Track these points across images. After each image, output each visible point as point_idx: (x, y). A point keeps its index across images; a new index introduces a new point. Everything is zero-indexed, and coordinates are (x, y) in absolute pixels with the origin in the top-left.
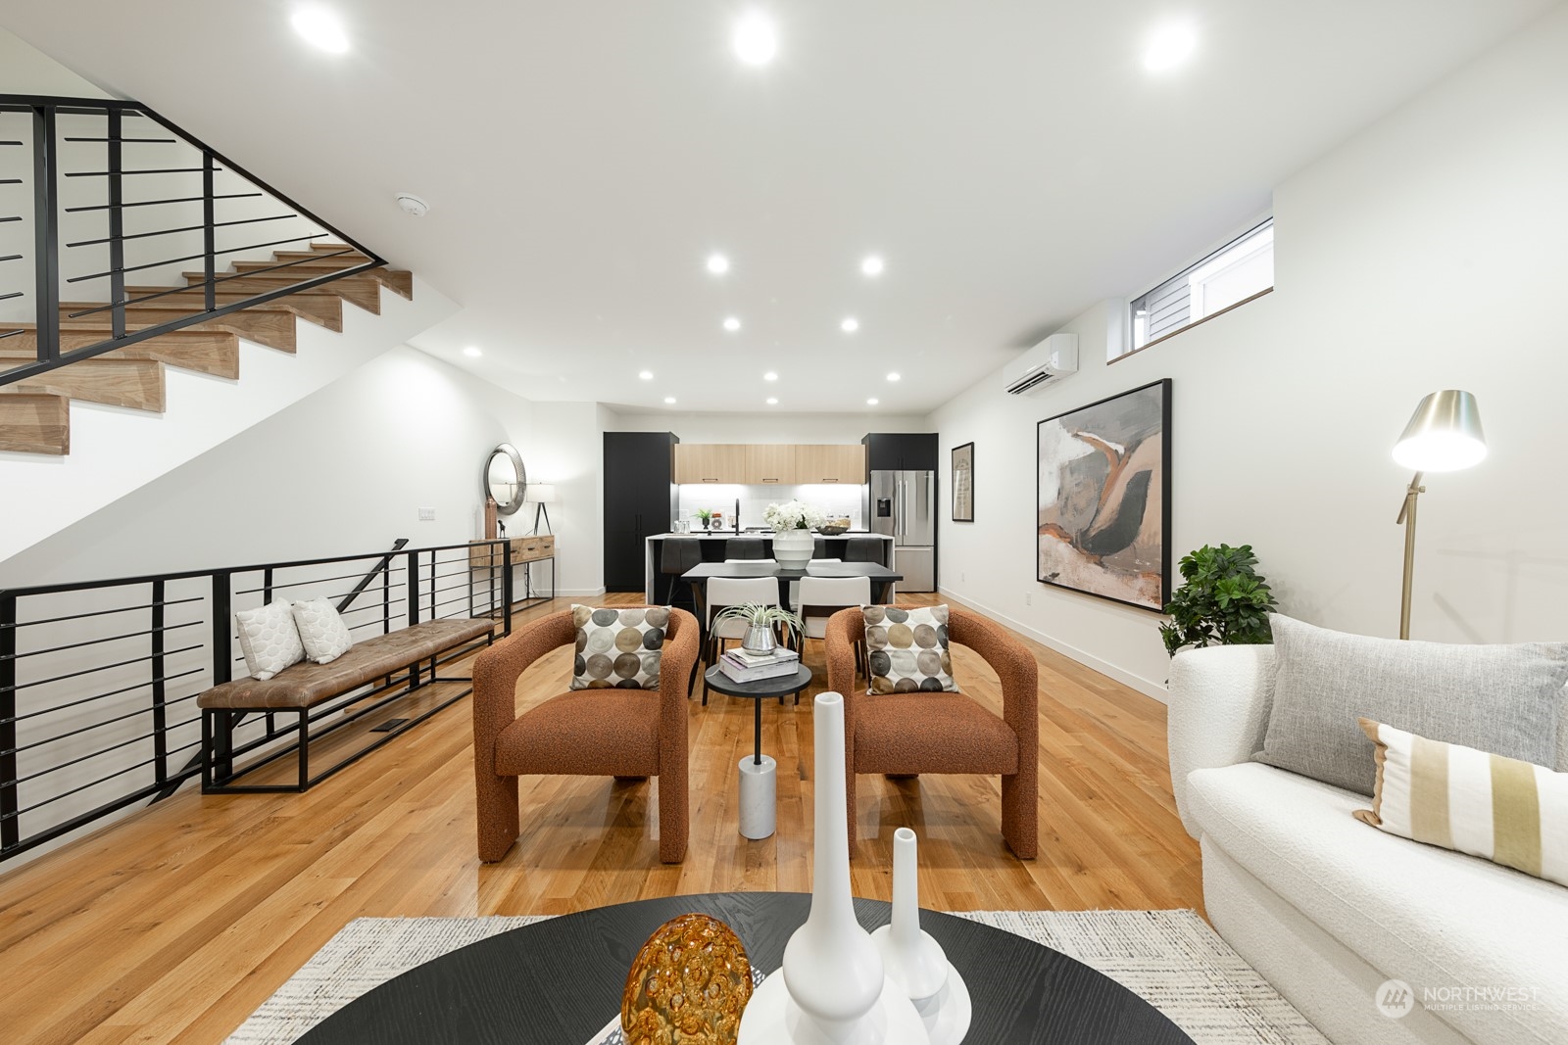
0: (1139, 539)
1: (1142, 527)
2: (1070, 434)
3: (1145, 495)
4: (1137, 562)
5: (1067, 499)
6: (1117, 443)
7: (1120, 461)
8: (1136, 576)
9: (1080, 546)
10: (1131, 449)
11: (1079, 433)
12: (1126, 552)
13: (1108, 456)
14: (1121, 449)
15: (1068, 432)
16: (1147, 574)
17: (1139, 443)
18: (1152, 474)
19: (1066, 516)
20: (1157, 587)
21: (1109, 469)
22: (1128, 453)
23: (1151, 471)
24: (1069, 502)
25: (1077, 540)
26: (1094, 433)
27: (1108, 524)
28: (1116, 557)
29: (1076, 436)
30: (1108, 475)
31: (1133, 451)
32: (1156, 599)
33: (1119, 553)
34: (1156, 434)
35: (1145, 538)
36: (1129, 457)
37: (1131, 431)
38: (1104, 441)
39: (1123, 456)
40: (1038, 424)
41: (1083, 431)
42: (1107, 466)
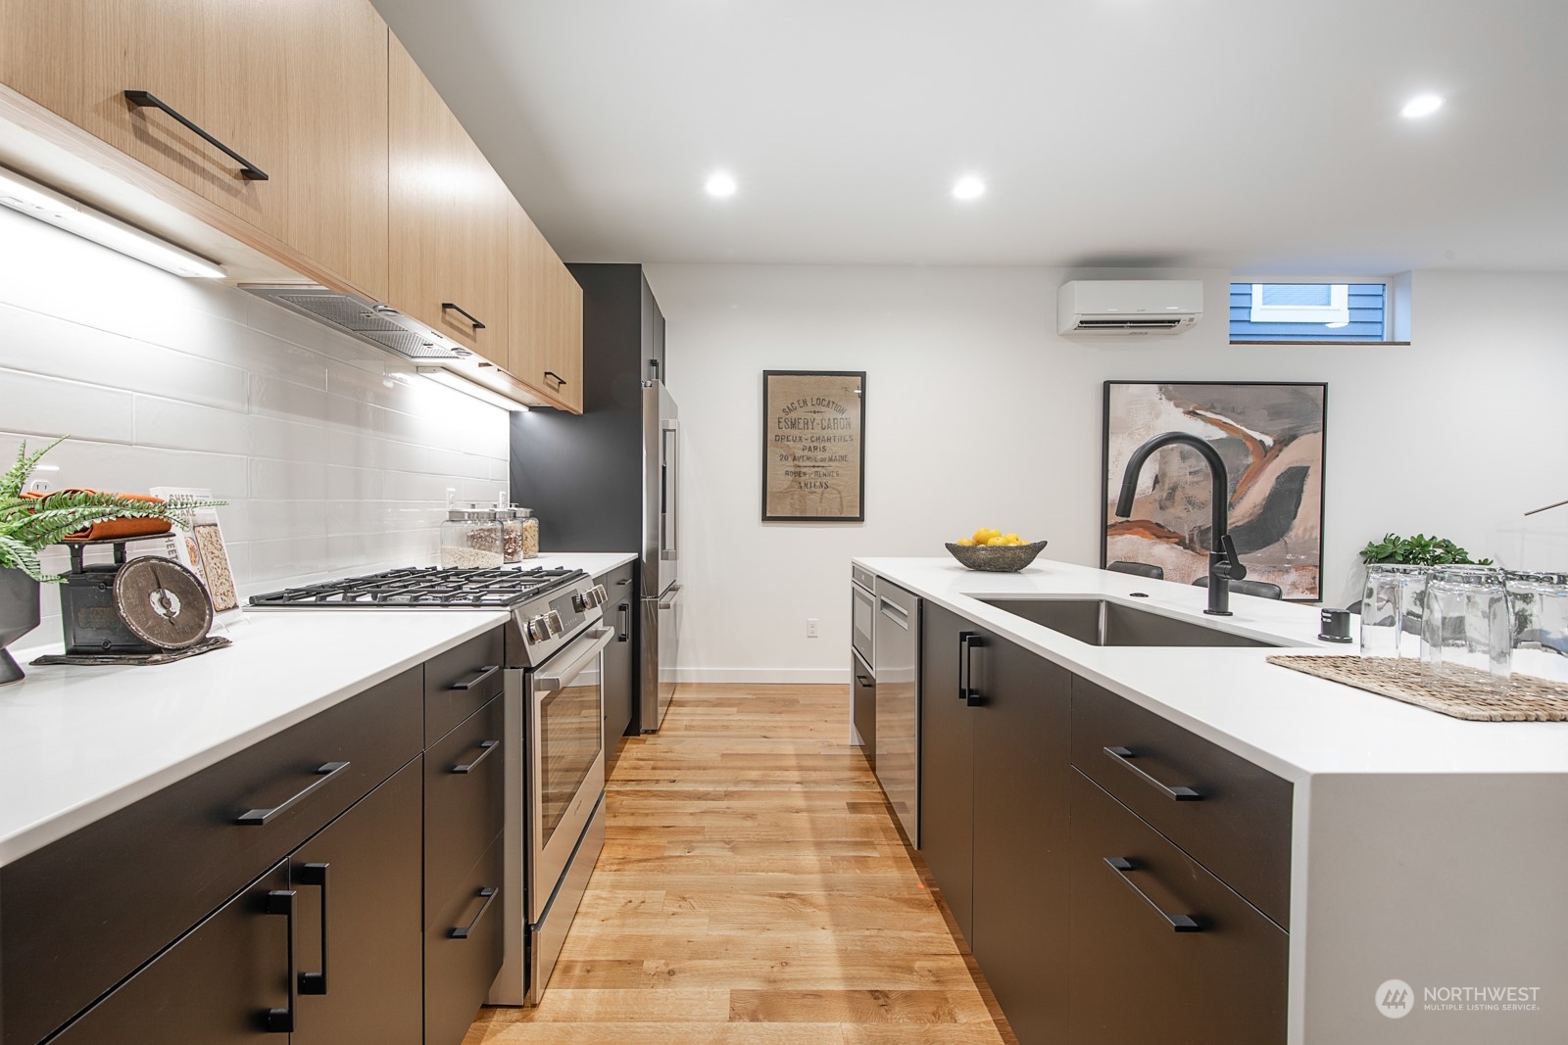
0: (1292, 534)
1: (1296, 522)
2: (1181, 410)
3: (1301, 491)
4: (1289, 556)
5: (1174, 489)
6: (1262, 433)
7: (1266, 454)
8: (1287, 571)
9: (1197, 546)
10: (1283, 442)
11: (1198, 412)
12: (1274, 549)
13: (1248, 444)
14: (1269, 441)
15: (1177, 406)
16: (1301, 567)
17: (1294, 438)
18: (1310, 470)
19: (1172, 510)
20: (1314, 578)
21: (1250, 460)
22: (1278, 447)
23: (1308, 468)
24: (1179, 494)
25: (1191, 540)
26: (1225, 416)
27: (1247, 520)
28: (1259, 554)
29: (1193, 414)
30: (1248, 466)
31: (1286, 445)
32: (1311, 590)
33: (1264, 549)
34: (1316, 432)
35: (1300, 532)
36: (1280, 451)
37: (1284, 424)
38: (1243, 428)
39: (1272, 448)
40: (1107, 385)
41: (1207, 410)
42: (1247, 456)
